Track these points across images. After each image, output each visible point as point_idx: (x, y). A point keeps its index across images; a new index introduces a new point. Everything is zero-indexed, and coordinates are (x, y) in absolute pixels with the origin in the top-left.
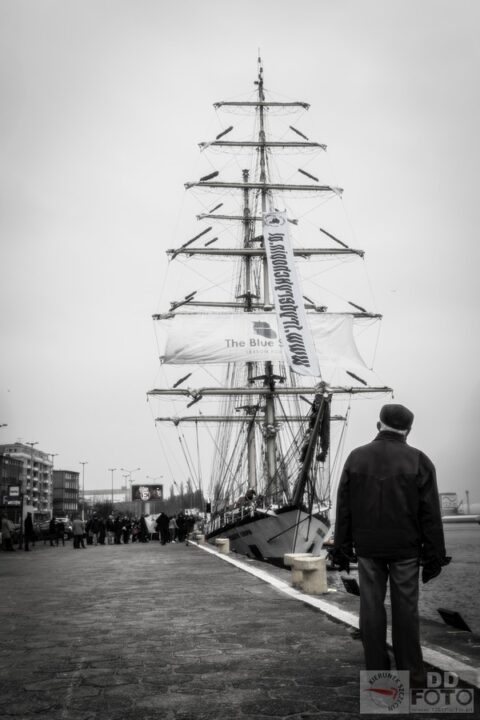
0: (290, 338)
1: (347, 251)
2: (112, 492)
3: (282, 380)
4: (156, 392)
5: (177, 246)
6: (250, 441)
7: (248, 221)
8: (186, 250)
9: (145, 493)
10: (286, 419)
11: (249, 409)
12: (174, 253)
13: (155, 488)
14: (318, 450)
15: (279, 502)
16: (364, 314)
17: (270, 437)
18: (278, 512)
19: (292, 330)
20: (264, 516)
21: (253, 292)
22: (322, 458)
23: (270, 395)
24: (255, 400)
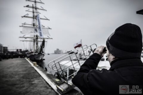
0: (40, 33)
1: (47, 19)
2: (14, 50)
3: (39, 36)
4: (20, 37)
5: (23, 16)
6: (34, 44)
7: (33, 12)
8: (24, 16)
9: (19, 50)
10: (39, 41)
11: (34, 40)
12: (22, 17)
13: (21, 50)
14: (43, 47)
15: (38, 53)
16: (49, 28)
17: (37, 44)
18: (38, 54)
19: (40, 32)
20: (36, 55)
21: (34, 23)
22: (44, 48)
23: (37, 38)
24: (35, 39)
